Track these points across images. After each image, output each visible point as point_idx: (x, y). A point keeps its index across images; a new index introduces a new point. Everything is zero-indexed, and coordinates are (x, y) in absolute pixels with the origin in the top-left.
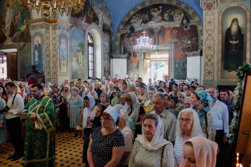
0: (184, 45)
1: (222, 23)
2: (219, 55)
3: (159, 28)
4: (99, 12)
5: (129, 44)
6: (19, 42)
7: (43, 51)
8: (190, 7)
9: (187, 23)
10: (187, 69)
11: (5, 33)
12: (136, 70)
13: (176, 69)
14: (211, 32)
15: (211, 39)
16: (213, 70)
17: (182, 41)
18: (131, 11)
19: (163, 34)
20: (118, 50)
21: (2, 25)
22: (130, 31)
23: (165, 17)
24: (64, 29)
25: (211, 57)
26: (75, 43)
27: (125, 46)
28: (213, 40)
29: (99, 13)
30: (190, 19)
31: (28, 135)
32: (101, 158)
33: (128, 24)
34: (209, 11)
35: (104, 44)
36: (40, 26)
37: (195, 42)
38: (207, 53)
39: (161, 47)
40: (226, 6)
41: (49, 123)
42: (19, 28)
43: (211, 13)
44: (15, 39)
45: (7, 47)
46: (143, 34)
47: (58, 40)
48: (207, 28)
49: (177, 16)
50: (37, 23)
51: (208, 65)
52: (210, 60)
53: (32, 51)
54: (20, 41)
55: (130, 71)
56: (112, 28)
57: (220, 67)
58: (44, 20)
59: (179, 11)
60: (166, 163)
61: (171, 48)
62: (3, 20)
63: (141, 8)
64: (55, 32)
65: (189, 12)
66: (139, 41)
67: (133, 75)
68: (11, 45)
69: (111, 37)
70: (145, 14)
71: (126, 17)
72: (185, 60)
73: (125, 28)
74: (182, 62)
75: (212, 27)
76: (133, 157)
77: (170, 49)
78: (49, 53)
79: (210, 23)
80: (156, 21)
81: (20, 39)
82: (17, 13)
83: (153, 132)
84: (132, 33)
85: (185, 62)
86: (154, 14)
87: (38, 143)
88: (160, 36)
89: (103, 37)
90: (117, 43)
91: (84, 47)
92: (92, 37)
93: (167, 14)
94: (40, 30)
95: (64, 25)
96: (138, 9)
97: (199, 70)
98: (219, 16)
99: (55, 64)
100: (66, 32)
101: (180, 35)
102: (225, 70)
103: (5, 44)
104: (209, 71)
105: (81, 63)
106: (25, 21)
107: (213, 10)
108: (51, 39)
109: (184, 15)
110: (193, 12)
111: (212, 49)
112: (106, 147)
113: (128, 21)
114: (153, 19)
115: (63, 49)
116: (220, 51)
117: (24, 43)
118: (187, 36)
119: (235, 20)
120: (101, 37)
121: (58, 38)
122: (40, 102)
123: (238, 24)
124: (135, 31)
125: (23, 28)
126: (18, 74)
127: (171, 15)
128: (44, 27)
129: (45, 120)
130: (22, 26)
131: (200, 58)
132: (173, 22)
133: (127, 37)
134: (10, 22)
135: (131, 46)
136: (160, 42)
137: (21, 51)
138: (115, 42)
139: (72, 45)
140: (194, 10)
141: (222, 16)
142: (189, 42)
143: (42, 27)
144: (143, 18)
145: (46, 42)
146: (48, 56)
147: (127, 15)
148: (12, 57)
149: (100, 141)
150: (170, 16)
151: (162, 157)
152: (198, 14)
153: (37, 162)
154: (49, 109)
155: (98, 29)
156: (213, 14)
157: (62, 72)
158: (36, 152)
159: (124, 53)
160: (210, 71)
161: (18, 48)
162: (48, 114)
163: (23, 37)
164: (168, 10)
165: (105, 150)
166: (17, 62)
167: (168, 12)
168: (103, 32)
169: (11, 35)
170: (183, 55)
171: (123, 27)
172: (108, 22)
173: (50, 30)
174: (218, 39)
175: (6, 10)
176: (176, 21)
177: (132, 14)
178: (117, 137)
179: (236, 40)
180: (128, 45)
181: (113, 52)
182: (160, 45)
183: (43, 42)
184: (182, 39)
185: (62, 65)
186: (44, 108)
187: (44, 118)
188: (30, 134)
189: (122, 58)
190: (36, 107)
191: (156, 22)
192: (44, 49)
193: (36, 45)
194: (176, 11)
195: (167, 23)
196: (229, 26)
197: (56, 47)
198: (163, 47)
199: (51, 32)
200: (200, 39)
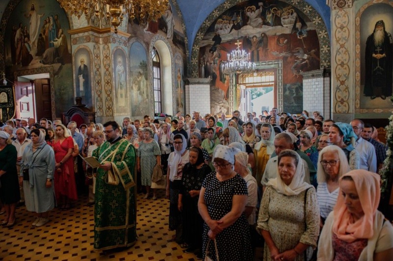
0: (298, 61)
1: (361, 28)
2: (356, 75)
3: (258, 36)
4: (166, 15)
5: (213, 62)
6: (52, 64)
7: (92, 76)
8: (306, 3)
9: (302, 27)
10: (304, 97)
11: (29, 51)
12: (224, 101)
13: (286, 99)
14: (344, 41)
15: (343, 52)
16: (347, 97)
17: (295, 55)
18: (214, 11)
19: (266, 46)
20: (196, 71)
21: (25, 38)
22: (214, 42)
23: (268, 20)
24: (120, 43)
25: (345, 79)
26: (135, 63)
27: (207, 64)
28: (347, 53)
29: (168, 15)
30: (307, 21)
31: (102, 193)
32: (219, 211)
33: (212, 31)
34: (341, 11)
35: (176, 62)
36: (86, 39)
37: (314, 56)
38: (338, 72)
39: (262, 65)
40: (366, 4)
41: (129, 176)
42: (52, 42)
43: (344, 13)
44: (45, 58)
45: (34, 71)
46: (237, 46)
47: (113, 58)
48: (338, 35)
49: (286, 17)
50: (81, 35)
51: (340, 90)
52: (342, 83)
53: (74, 76)
54: (53, 62)
55: (216, 103)
56: (186, 38)
57: (358, 92)
58: (92, 30)
59: (289, 9)
60: (310, 209)
61: (279, 66)
62: (26, 31)
63: (231, 7)
64: (108, 47)
65: (304, 10)
66: (230, 57)
67: (220, 108)
68: (40, 68)
69: (185, 53)
70: (237, 15)
71: (207, 21)
72: (300, 84)
73: (205, 38)
74: (295, 87)
75: (346, 34)
76: (265, 207)
77: (277, 67)
78: (99, 78)
79: (342, 28)
80: (255, 25)
81: (54, 59)
82: (48, 20)
83: (292, 173)
84: (218, 45)
85: (299, 87)
86: (251, 14)
87: (114, 204)
88: (260, 49)
89: (173, 53)
90: (195, 61)
91: (148, 68)
92: (157, 53)
93: (271, 15)
94: (85, 44)
95: (120, 37)
96: (225, 7)
97: (322, 98)
98: (355, 18)
99: (109, 95)
100: (123, 47)
101: (292, 46)
102: (365, 97)
103: (30, 67)
104: (342, 99)
105: (143, 93)
106: (61, 31)
107: (347, 10)
108: (102, 57)
109: (298, 14)
110: (311, 10)
111: (345, 66)
112: (225, 195)
113: (210, 27)
114: (249, 22)
115: (120, 73)
116: (359, 69)
117: (60, 64)
118: (302, 47)
119: (380, 24)
120: (171, 53)
121: (113, 56)
122: (116, 147)
123: (384, 29)
124: (221, 42)
125: (58, 42)
126: (53, 112)
127: (276, 16)
128: (91, 40)
129: (124, 171)
130: (57, 39)
131: (324, 81)
132: (280, 27)
133: (210, 51)
134: (37, 33)
135: (216, 64)
136: (260, 58)
137: (56, 76)
138: (192, 60)
139: (131, 66)
140: (312, 8)
141: (361, 18)
142: (306, 56)
143: (88, 39)
144: (233, 21)
145: (96, 62)
146: (98, 83)
147: (209, 16)
148: (42, 86)
149: (216, 188)
150: (275, 18)
151: (305, 202)
152: (318, 13)
153: (113, 230)
154: (129, 157)
155: (167, 41)
156: (346, 15)
157: (120, 107)
158: (112, 216)
159: (206, 76)
160: (344, 98)
161: (52, 72)
162: (127, 163)
163: (58, 56)
164: (272, 7)
165: (224, 199)
166: (49, 93)
167: (272, 11)
168: (173, 45)
169: (40, 53)
170: (296, 76)
171: (202, 37)
172: (180, 29)
173: (100, 44)
174: (356, 52)
175: (31, 15)
176: (284, 24)
177: (216, 16)
178: (239, 183)
179: (381, 53)
180: (211, 63)
181: (188, 75)
182: (261, 62)
183: (90, 62)
184: (295, 52)
185: (119, 96)
186: (121, 154)
187: (121, 168)
188: (104, 191)
189: (203, 83)
190: (111, 153)
191: (254, 27)
192: (92, 73)
193: (80, 67)
194: (284, 9)
195: (270, 28)
196: (371, 32)
197: (110, 69)
198: (266, 65)
199: (101, 47)
200: (322, 51)
